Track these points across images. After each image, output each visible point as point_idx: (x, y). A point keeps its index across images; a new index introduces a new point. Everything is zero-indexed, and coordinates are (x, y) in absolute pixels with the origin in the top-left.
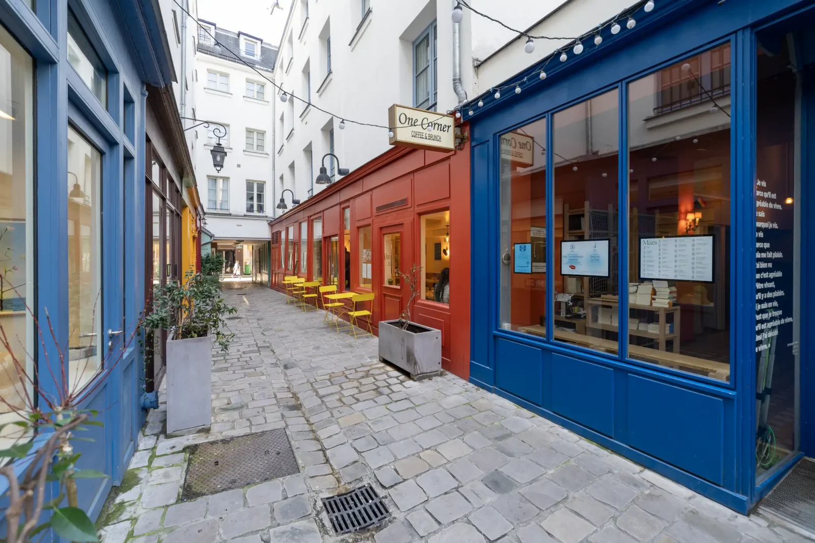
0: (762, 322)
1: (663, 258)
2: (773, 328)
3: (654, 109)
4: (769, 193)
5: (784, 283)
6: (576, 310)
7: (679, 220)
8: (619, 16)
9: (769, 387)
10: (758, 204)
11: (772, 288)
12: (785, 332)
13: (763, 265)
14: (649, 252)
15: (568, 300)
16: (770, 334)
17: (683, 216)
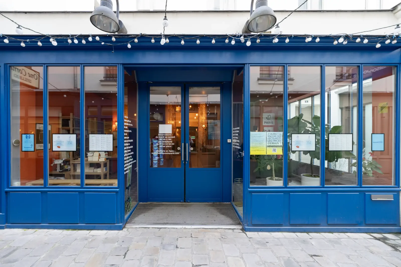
0: (127, 163)
1: (98, 142)
2: (130, 165)
3: (104, 77)
4: (129, 120)
5: (134, 150)
6: (66, 167)
7: (112, 124)
8: (78, 36)
9: (130, 184)
10: (125, 124)
11: (130, 152)
12: (134, 165)
13: (127, 144)
14: (93, 140)
15: (61, 163)
16: (129, 167)
17: (114, 123)
